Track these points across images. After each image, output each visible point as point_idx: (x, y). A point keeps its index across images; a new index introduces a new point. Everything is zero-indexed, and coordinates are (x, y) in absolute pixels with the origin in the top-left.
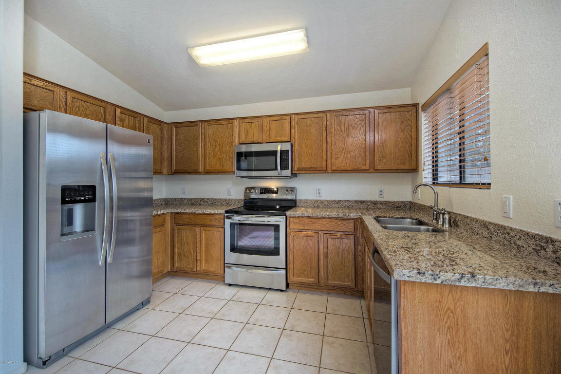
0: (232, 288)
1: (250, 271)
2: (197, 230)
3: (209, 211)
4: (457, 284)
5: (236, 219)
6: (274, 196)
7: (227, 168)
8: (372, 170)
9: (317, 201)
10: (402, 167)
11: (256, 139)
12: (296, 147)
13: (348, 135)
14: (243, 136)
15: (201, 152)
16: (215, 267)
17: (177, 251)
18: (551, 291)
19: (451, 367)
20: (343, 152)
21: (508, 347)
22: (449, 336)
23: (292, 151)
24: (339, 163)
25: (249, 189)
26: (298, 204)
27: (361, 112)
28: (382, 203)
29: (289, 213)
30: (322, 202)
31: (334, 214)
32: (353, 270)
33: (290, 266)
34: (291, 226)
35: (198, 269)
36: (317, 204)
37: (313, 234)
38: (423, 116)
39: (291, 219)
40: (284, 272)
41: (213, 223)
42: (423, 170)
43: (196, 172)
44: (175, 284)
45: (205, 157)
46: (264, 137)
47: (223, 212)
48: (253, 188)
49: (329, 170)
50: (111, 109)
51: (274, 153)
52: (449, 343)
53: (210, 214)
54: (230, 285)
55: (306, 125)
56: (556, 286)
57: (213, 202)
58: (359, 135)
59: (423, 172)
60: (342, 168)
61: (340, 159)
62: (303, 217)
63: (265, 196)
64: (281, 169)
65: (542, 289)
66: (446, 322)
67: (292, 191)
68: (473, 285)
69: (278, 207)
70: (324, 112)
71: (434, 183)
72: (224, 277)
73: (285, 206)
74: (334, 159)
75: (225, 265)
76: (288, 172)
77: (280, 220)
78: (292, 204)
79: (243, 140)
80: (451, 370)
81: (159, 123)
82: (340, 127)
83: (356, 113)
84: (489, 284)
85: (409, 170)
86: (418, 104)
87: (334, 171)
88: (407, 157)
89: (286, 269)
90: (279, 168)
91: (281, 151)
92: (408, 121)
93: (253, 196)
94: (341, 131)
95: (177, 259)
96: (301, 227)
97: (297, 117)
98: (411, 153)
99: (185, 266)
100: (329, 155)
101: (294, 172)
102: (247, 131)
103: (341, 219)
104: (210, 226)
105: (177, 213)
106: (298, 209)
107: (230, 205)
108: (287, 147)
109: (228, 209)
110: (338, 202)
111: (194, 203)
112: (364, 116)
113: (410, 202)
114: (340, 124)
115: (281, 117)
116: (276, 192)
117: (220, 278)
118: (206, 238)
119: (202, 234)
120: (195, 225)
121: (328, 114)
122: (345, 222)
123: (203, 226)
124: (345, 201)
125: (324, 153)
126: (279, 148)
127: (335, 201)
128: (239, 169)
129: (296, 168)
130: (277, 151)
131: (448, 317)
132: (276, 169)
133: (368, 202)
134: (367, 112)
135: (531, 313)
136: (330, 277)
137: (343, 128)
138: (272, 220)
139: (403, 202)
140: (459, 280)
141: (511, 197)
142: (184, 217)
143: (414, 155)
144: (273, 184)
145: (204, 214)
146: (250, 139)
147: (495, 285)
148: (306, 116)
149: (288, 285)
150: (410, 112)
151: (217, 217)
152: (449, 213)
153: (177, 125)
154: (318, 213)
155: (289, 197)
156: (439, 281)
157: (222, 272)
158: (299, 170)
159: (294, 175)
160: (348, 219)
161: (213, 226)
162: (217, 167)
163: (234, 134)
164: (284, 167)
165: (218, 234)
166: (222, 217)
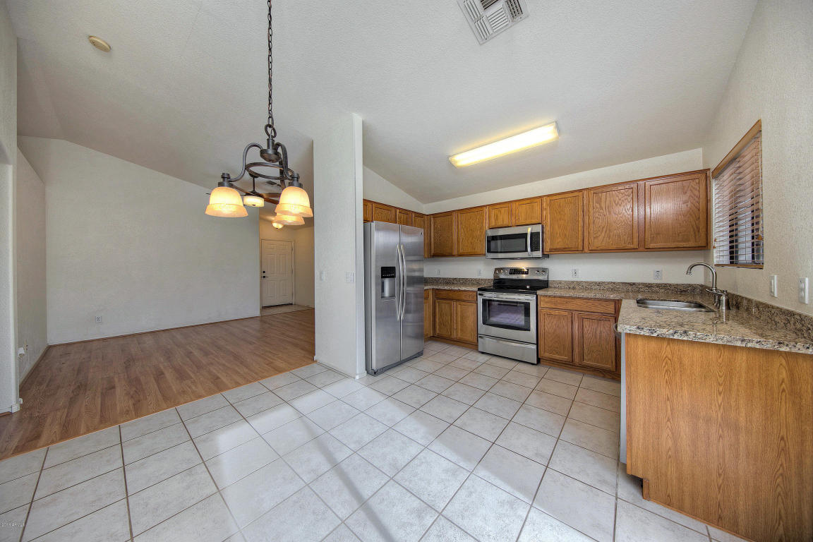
0: (484, 356)
1: (501, 342)
2: (454, 304)
3: (463, 288)
4: (671, 337)
5: (488, 295)
6: (524, 276)
7: (478, 250)
8: (641, 249)
9: (573, 282)
10: (685, 244)
11: (506, 223)
12: (547, 229)
13: (610, 213)
14: (493, 220)
15: (455, 237)
16: (469, 337)
17: (437, 320)
18: (758, 346)
19: (668, 399)
20: (605, 229)
21: (721, 389)
22: (666, 377)
23: (543, 232)
24: (597, 243)
25: (499, 270)
26: (550, 285)
27: (627, 187)
28: (658, 286)
29: (539, 292)
30: (579, 283)
31: (591, 295)
32: (614, 353)
33: (541, 343)
34: (542, 305)
35: (455, 336)
36: (572, 285)
37: (567, 314)
38: (714, 185)
39: (542, 298)
40: (535, 347)
41: (467, 298)
42: (714, 247)
43: (451, 255)
44: (435, 347)
45: (458, 242)
46: (514, 221)
47: (476, 289)
48: (502, 269)
49: (586, 250)
50: (393, 211)
51: (524, 236)
52: (667, 382)
53: (465, 291)
54: (483, 353)
55: (560, 206)
56: (763, 343)
57: (465, 281)
58: (624, 211)
59: (715, 250)
60: (604, 248)
61: (601, 238)
62: (555, 297)
63: (514, 277)
64: (532, 250)
65: (749, 345)
66: (664, 367)
67: (544, 271)
68: (685, 338)
69: (528, 287)
70: (580, 191)
71: (732, 263)
72: (477, 345)
73: (537, 286)
74: (592, 238)
75: (478, 336)
76: (539, 254)
77: (530, 299)
78: (545, 285)
79: (493, 224)
80: (668, 402)
81: (421, 215)
82: (600, 205)
83: (620, 188)
84: (700, 339)
85: (695, 247)
86: (709, 169)
87: (592, 251)
88: (692, 233)
89: (537, 344)
90: (529, 249)
91: (532, 234)
92: (694, 190)
93: (502, 276)
94: (601, 208)
95: (438, 327)
96: (553, 306)
97: (548, 199)
98: (698, 228)
99: (445, 333)
100: (586, 234)
101: (545, 253)
102: (497, 216)
103: (599, 300)
104: (464, 301)
105: (437, 289)
106: (550, 289)
107: (480, 284)
108: (538, 229)
109: (480, 287)
110: (599, 284)
111: (448, 281)
112: (631, 190)
113: (702, 286)
114: (599, 202)
115: (530, 200)
116: (527, 273)
117: (473, 346)
118: (461, 311)
119: (457, 307)
120: (452, 299)
121: (585, 192)
122: (604, 304)
123: (458, 300)
124: (609, 283)
125: (580, 233)
126: (529, 230)
127: (596, 283)
128: (489, 251)
129: (547, 249)
130: (526, 234)
131: (666, 363)
132: (526, 251)
133: (639, 284)
134: (634, 186)
135: (744, 364)
136: (585, 357)
137: (603, 205)
138: (522, 298)
139: (690, 285)
140: (673, 335)
141: (776, 276)
142: (444, 292)
143: (703, 231)
144: (523, 265)
145: (459, 291)
146: (500, 223)
147: (705, 339)
148: (560, 197)
149: (539, 360)
150: (697, 181)
151: (471, 293)
152: (727, 294)
153: (435, 216)
154: (571, 293)
155: (541, 278)
156: (655, 335)
157: (476, 341)
158: (551, 250)
159: (546, 256)
160: (607, 300)
161: (468, 301)
162: (470, 250)
163: (484, 221)
164: (535, 248)
165: (471, 309)
166: (475, 294)
